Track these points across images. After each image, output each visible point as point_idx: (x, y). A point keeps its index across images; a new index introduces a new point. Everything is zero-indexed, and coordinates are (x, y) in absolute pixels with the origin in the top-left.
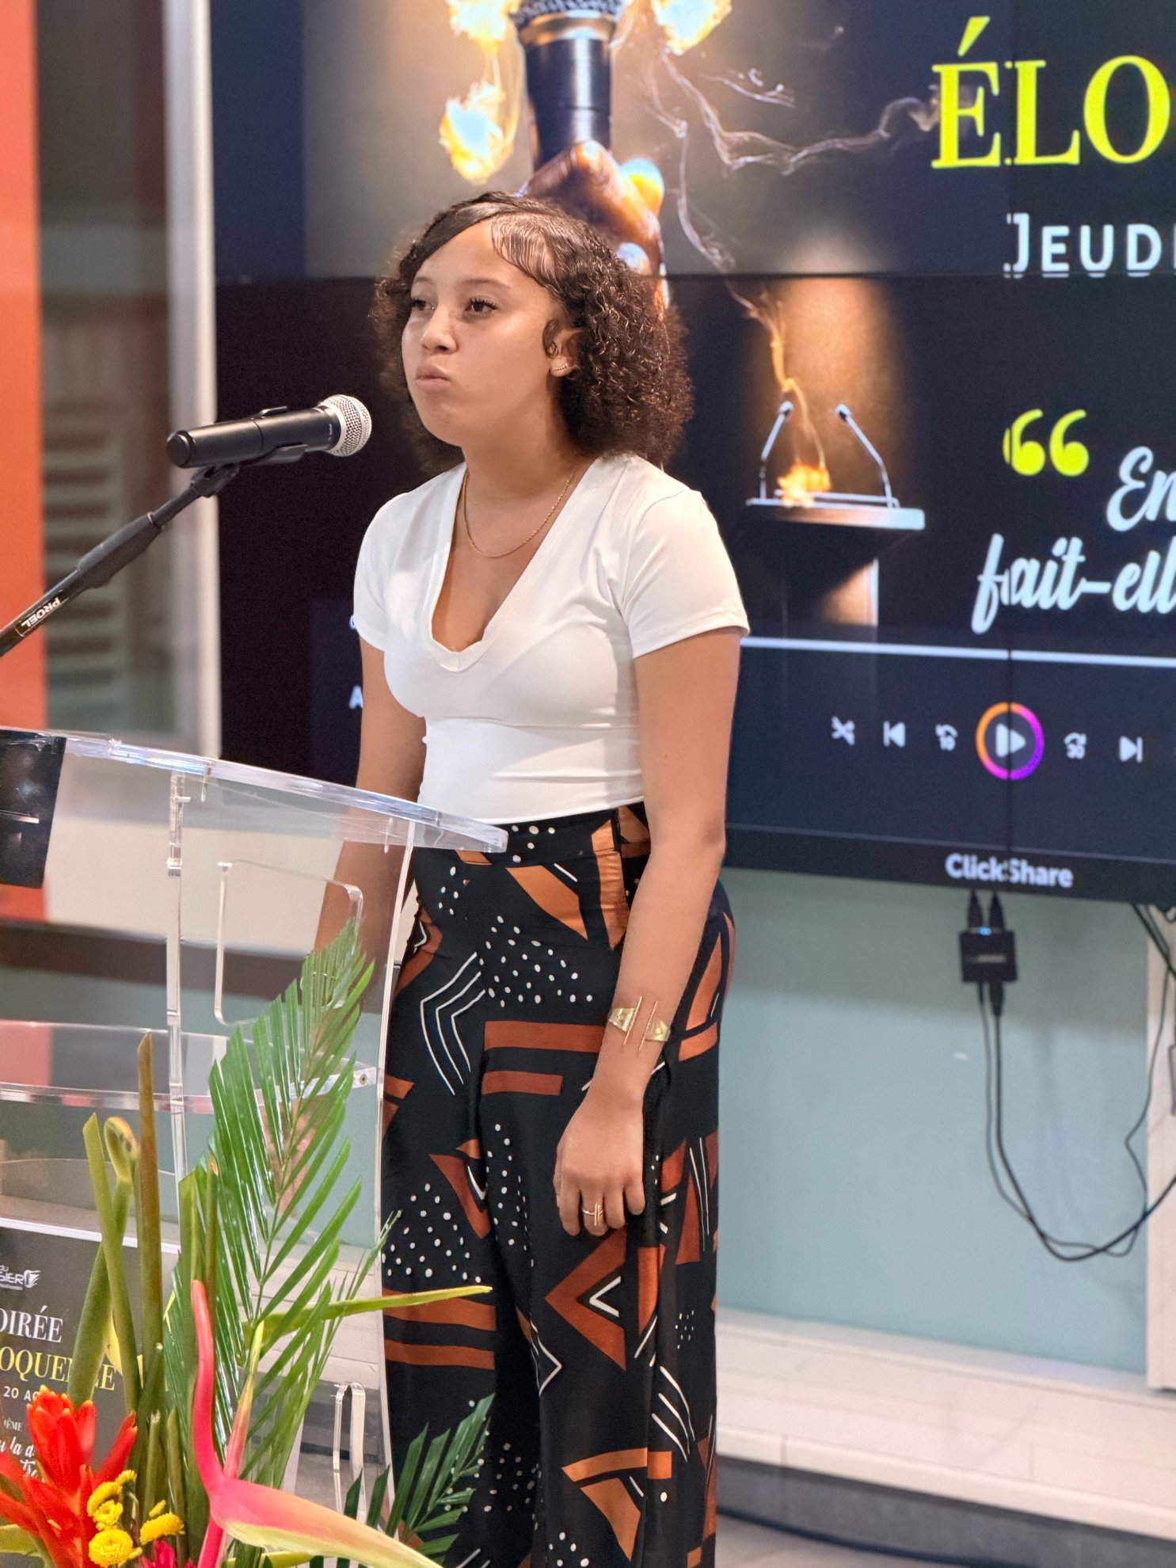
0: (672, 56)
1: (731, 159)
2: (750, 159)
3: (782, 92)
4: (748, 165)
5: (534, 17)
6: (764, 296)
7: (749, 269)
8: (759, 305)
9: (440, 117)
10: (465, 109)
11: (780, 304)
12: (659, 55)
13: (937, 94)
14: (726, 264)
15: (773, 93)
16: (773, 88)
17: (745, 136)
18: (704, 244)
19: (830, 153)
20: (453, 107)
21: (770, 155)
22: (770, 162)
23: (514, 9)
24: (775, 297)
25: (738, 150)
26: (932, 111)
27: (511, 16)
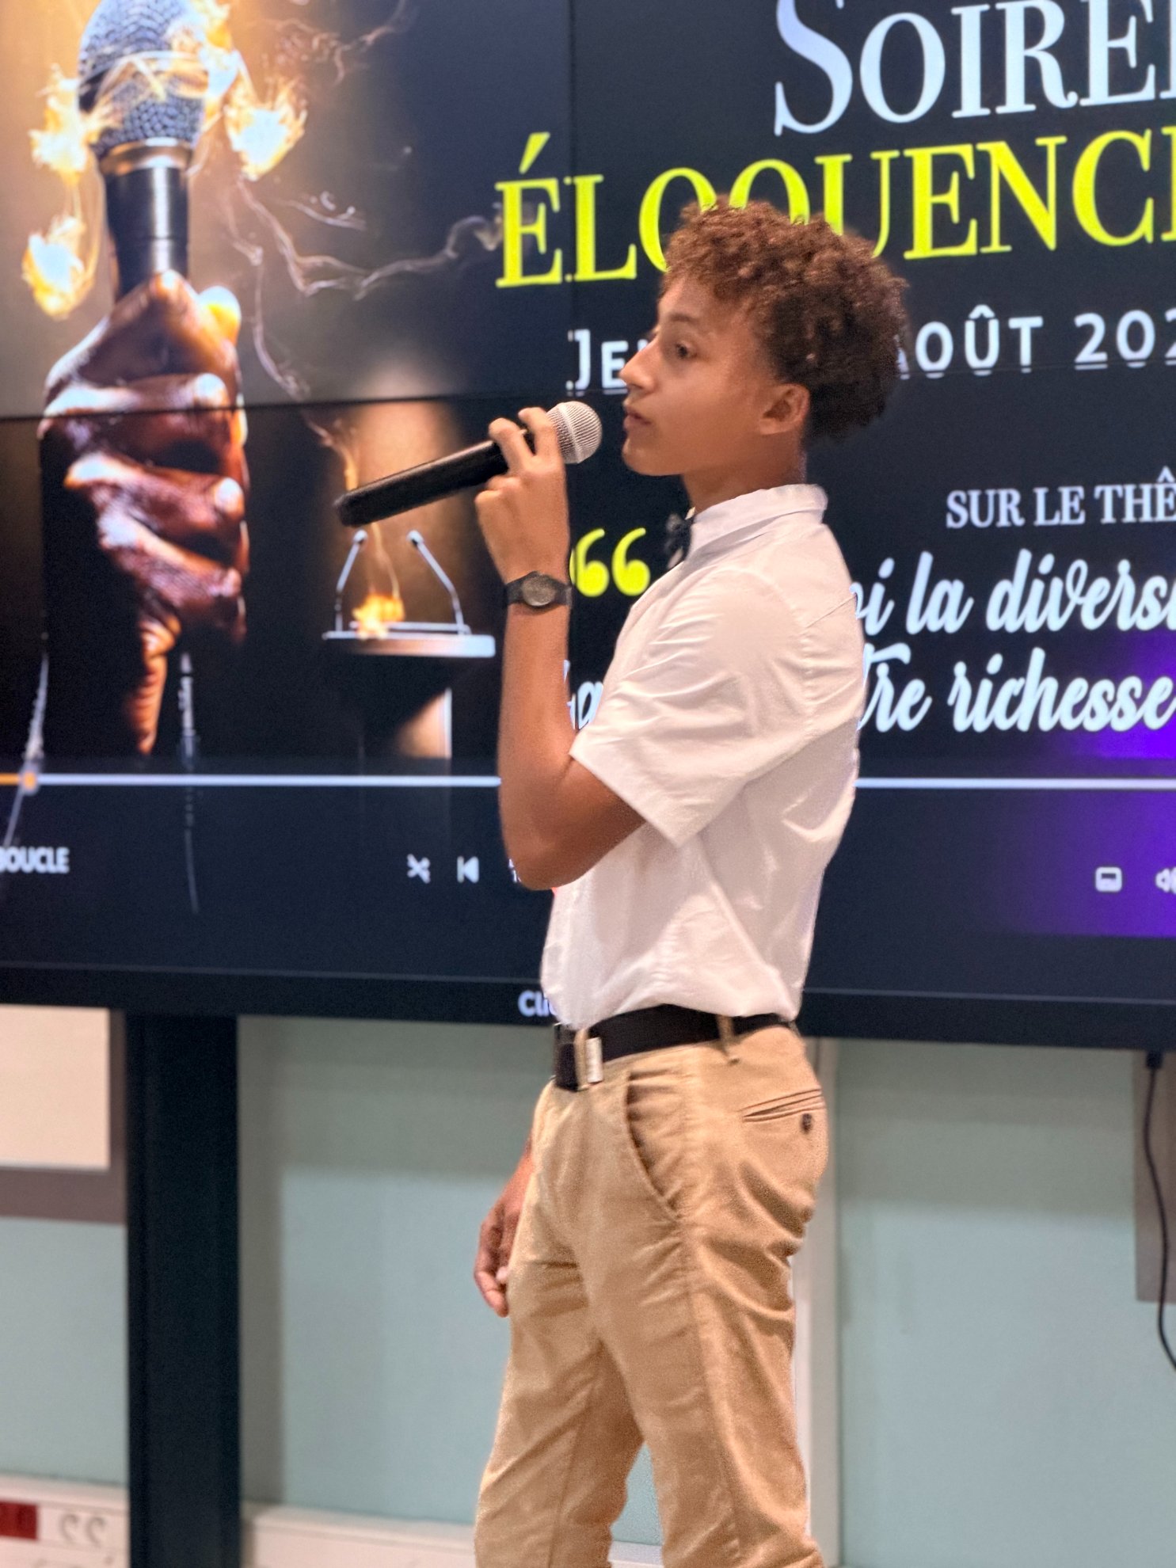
0: (247, 182)
1: (306, 284)
2: (323, 284)
3: (353, 215)
4: (322, 290)
5: (113, 147)
7: (323, 397)
9: (21, 251)
10: (47, 242)
11: (353, 431)
12: (234, 182)
13: (500, 212)
14: (301, 392)
15: (344, 216)
16: (344, 211)
17: (317, 260)
18: (281, 373)
19: (400, 276)
20: (35, 241)
21: (343, 279)
22: (342, 287)
23: (94, 139)
25: (312, 275)
26: (496, 230)
27: (92, 147)
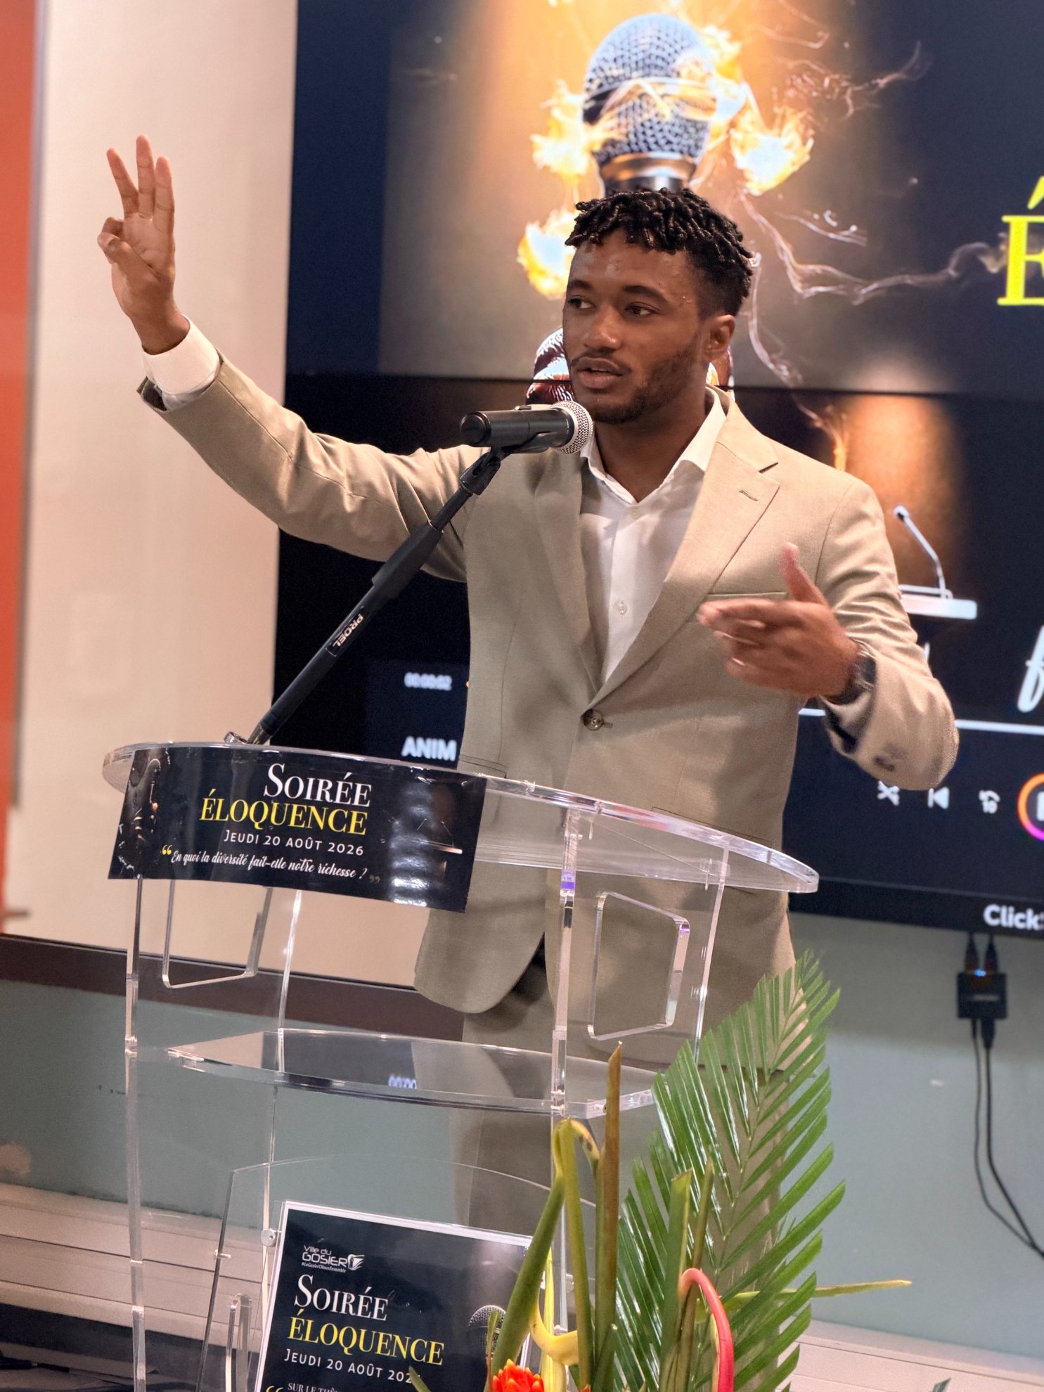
0: (750, 197)
1: (803, 288)
2: (821, 289)
3: (855, 233)
4: (819, 294)
5: (616, 156)
6: (829, 409)
7: (815, 384)
8: (823, 416)
9: (519, 238)
10: (544, 232)
11: (844, 417)
12: (736, 195)
13: (1006, 241)
14: (794, 379)
15: (846, 233)
16: (847, 228)
17: (818, 269)
18: (773, 361)
19: (900, 287)
20: (532, 231)
21: (841, 286)
22: (841, 293)
23: (597, 148)
24: (840, 410)
25: (809, 280)
26: (1000, 256)
27: (594, 154)
